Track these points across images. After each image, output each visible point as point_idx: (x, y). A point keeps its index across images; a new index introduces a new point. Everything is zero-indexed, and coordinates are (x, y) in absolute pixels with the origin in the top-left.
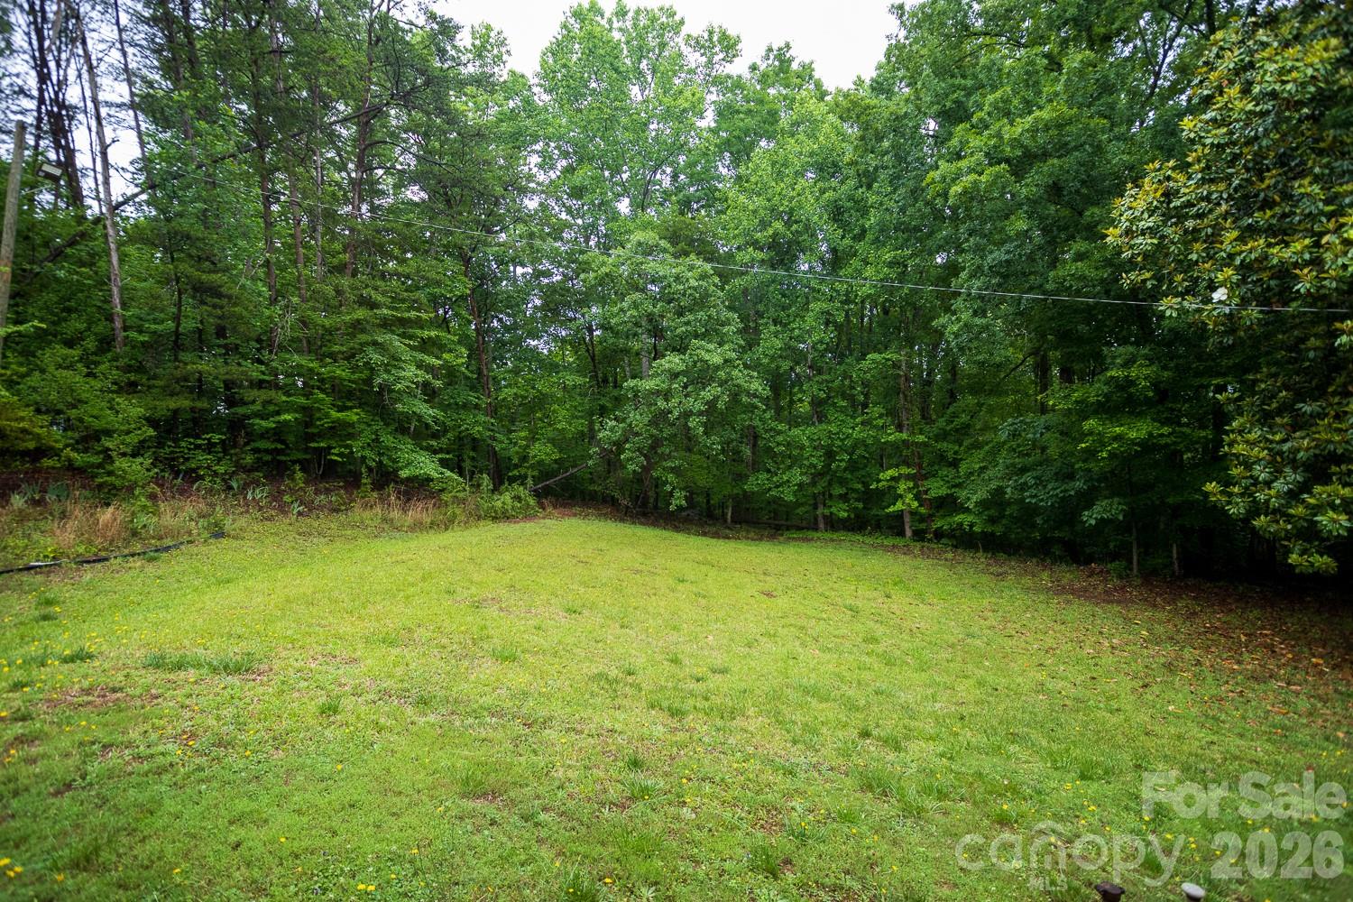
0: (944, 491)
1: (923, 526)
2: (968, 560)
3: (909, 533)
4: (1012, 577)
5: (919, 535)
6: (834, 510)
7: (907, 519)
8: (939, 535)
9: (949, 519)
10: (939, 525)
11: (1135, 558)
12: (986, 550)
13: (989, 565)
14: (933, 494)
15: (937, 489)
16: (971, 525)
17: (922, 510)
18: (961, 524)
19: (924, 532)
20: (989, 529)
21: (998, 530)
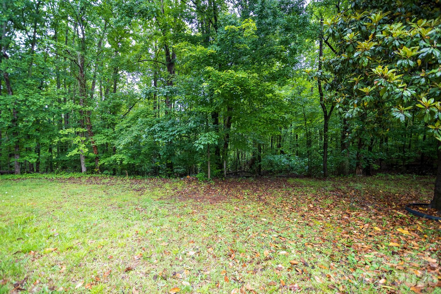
0: (104, 141)
1: (93, 164)
2: (119, 182)
3: (84, 169)
4: (148, 190)
5: (91, 170)
6: (27, 158)
7: (83, 161)
8: (102, 169)
9: (108, 159)
10: (102, 162)
11: (209, 170)
12: (130, 175)
13: (132, 184)
14: (98, 143)
15: (99, 140)
16: (122, 160)
17: (92, 155)
18: (115, 161)
19: (93, 168)
20: (132, 162)
21: (137, 162)
